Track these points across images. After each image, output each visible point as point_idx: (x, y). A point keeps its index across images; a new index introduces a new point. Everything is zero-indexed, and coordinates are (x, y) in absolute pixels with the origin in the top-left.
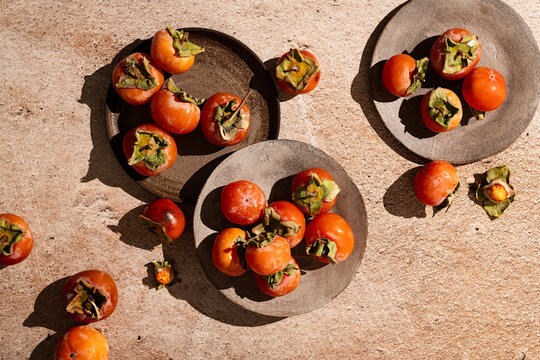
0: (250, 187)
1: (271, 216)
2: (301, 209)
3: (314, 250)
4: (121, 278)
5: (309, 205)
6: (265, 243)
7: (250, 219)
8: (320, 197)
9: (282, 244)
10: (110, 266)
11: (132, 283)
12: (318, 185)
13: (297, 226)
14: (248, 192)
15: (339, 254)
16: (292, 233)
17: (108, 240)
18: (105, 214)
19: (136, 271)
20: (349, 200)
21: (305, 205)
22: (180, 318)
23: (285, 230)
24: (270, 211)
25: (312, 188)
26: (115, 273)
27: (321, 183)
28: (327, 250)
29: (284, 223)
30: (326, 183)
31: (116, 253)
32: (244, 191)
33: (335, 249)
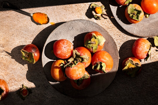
0: (66, 41)
1: (76, 54)
2: (89, 49)
3: (96, 67)
4: (10, 83)
5: (92, 47)
6: (73, 65)
7: (67, 56)
8: (97, 44)
9: (81, 66)
10: (5, 77)
11: (15, 85)
12: (95, 38)
13: (88, 57)
14: (65, 44)
15: (107, 68)
16: (85, 61)
17: (4, 65)
18: (3, 53)
19: (16, 79)
20: (110, 45)
21: (91, 48)
22: (36, 100)
23: (83, 59)
24: (75, 51)
25: (93, 40)
26: (7, 80)
27: (97, 37)
28: (101, 67)
29: (81, 56)
30: (99, 37)
31: (8, 71)
32: (63, 43)
33: (105, 66)
